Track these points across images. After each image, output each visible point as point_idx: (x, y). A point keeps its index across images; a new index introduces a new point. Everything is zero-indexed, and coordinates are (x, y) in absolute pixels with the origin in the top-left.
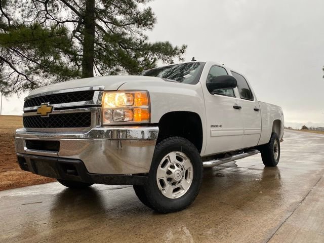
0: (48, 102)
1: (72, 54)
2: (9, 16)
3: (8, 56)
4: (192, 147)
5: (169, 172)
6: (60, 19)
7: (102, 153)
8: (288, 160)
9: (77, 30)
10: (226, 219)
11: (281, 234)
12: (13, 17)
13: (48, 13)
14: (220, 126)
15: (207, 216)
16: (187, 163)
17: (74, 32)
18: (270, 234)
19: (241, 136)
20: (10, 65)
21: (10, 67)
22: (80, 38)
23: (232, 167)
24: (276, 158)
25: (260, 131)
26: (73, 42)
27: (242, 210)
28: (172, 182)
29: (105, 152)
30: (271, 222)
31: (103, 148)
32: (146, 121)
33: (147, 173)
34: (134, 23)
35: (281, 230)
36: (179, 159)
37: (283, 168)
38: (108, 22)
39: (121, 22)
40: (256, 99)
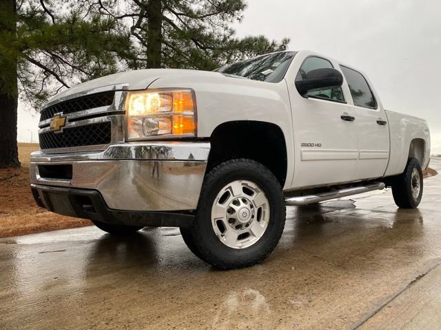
0: (61, 111)
1: (130, 59)
2: (53, 14)
3: (55, 66)
4: (267, 175)
5: (231, 211)
6: (118, 13)
7: (131, 181)
8: (438, 199)
9: (138, 26)
10: (315, 281)
11: (397, 306)
12: (58, 14)
13: (102, 7)
14: (318, 145)
15: (287, 276)
16: (259, 198)
17: (133, 28)
18: (378, 305)
19: (355, 161)
20: (57, 78)
21: (57, 80)
22: (140, 36)
23: (347, 208)
24: (416, 195)
25: (388, 154)
26: (131, 42)
27: (345, 268)
28: (236, 224)
29: (134, 182)
30: (385, 288)
31: (132, 175)
32: (191, 134)
33: (194, 210)
34: (216, 14)
35: (397, 301)
36: (248, 191)
37: (427, 210)
38: (181, 14)
39: (199, 12)
40: (382, 107)
